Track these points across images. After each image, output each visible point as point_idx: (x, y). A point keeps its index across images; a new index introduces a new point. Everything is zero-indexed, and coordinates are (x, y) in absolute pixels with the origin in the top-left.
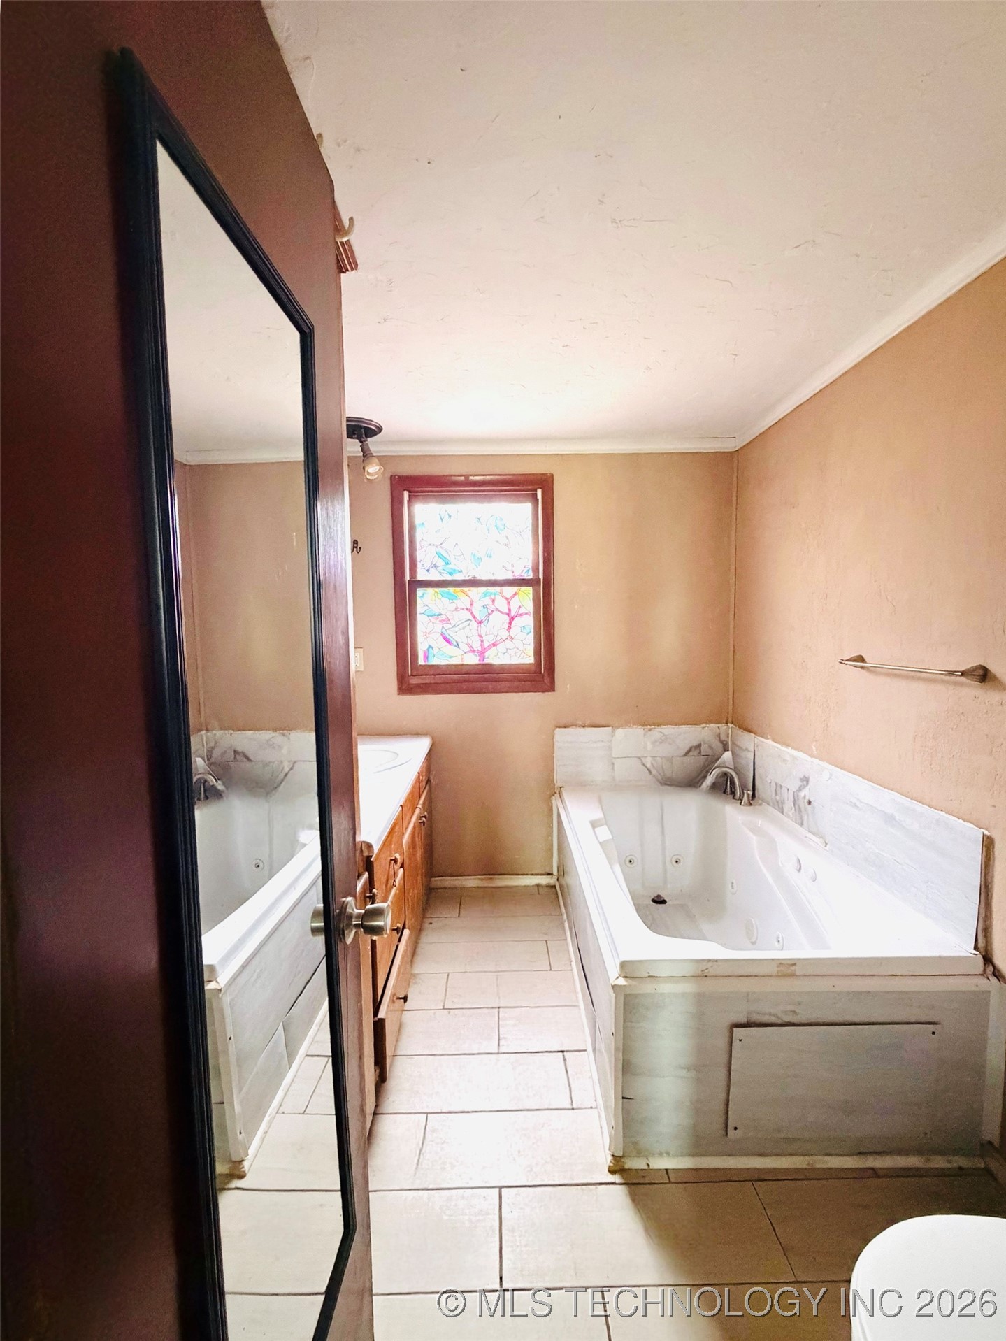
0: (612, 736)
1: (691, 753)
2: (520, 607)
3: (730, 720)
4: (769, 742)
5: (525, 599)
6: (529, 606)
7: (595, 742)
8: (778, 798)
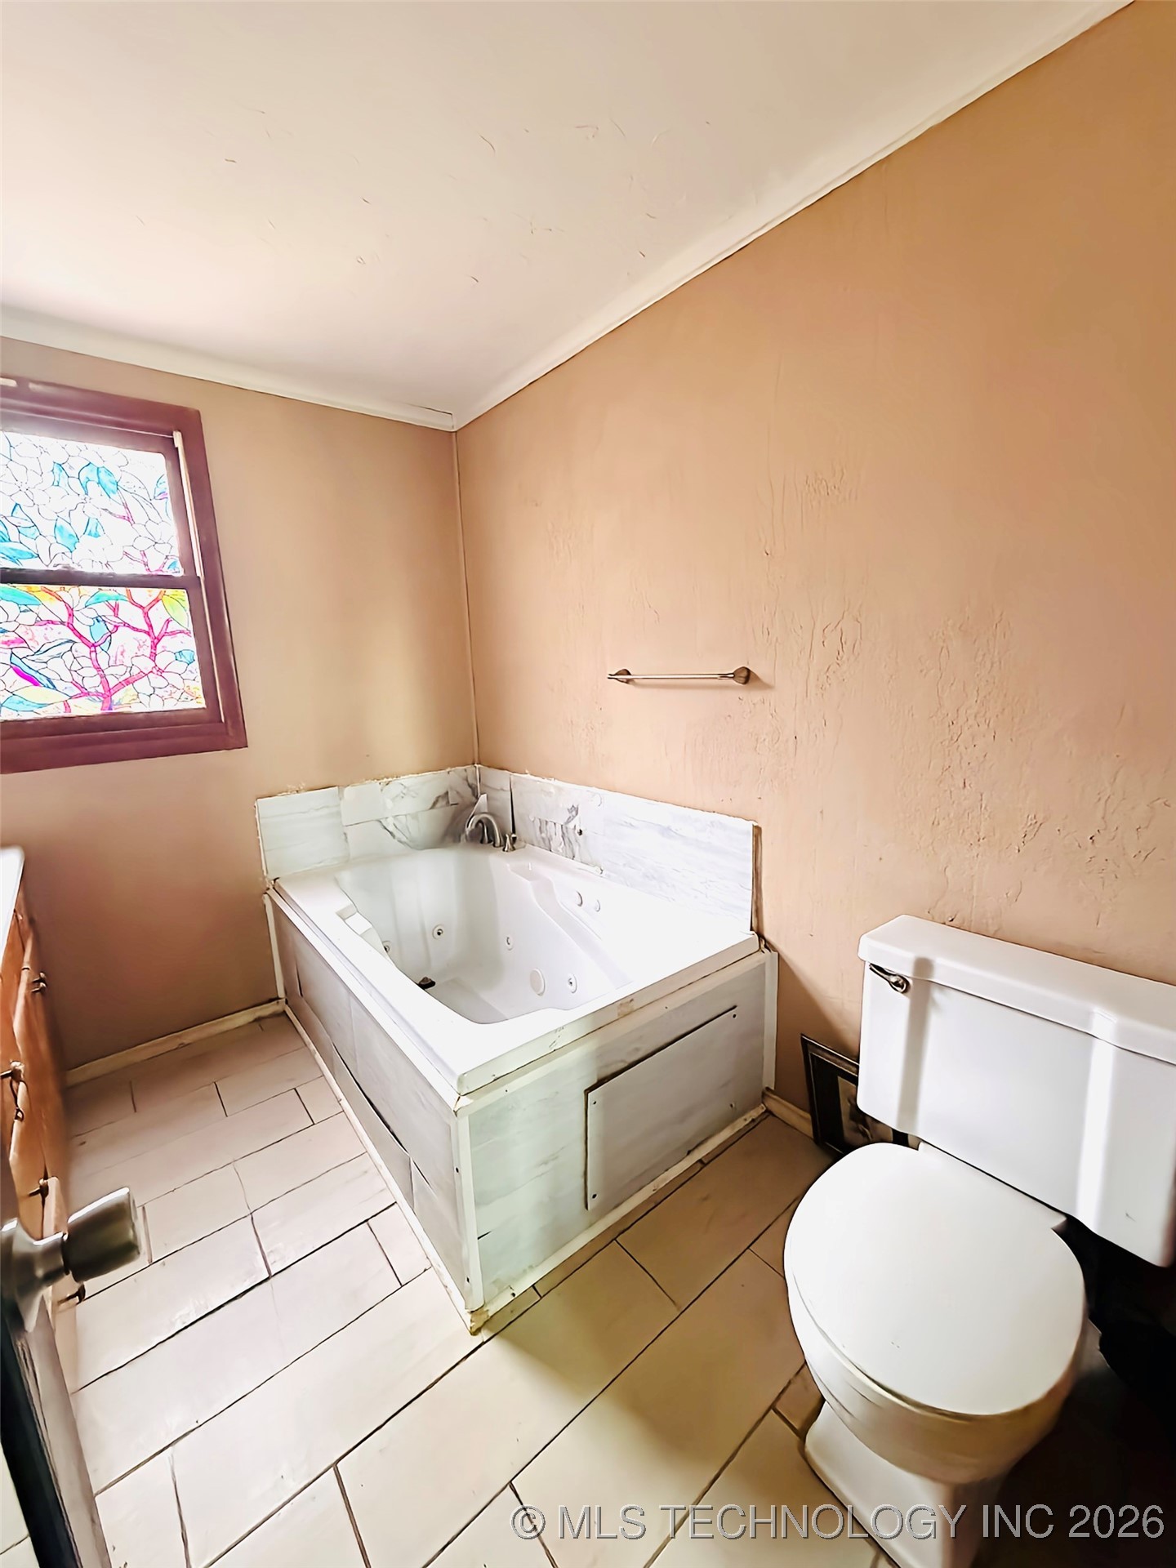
0: (340, 799)
1: (438, 805)
2: (168, 621)
3: (477, 760)
4: (528, 776)
5: (176, 607)
6: (184, 619)
7: (317, 810)
8: (544, 835)
